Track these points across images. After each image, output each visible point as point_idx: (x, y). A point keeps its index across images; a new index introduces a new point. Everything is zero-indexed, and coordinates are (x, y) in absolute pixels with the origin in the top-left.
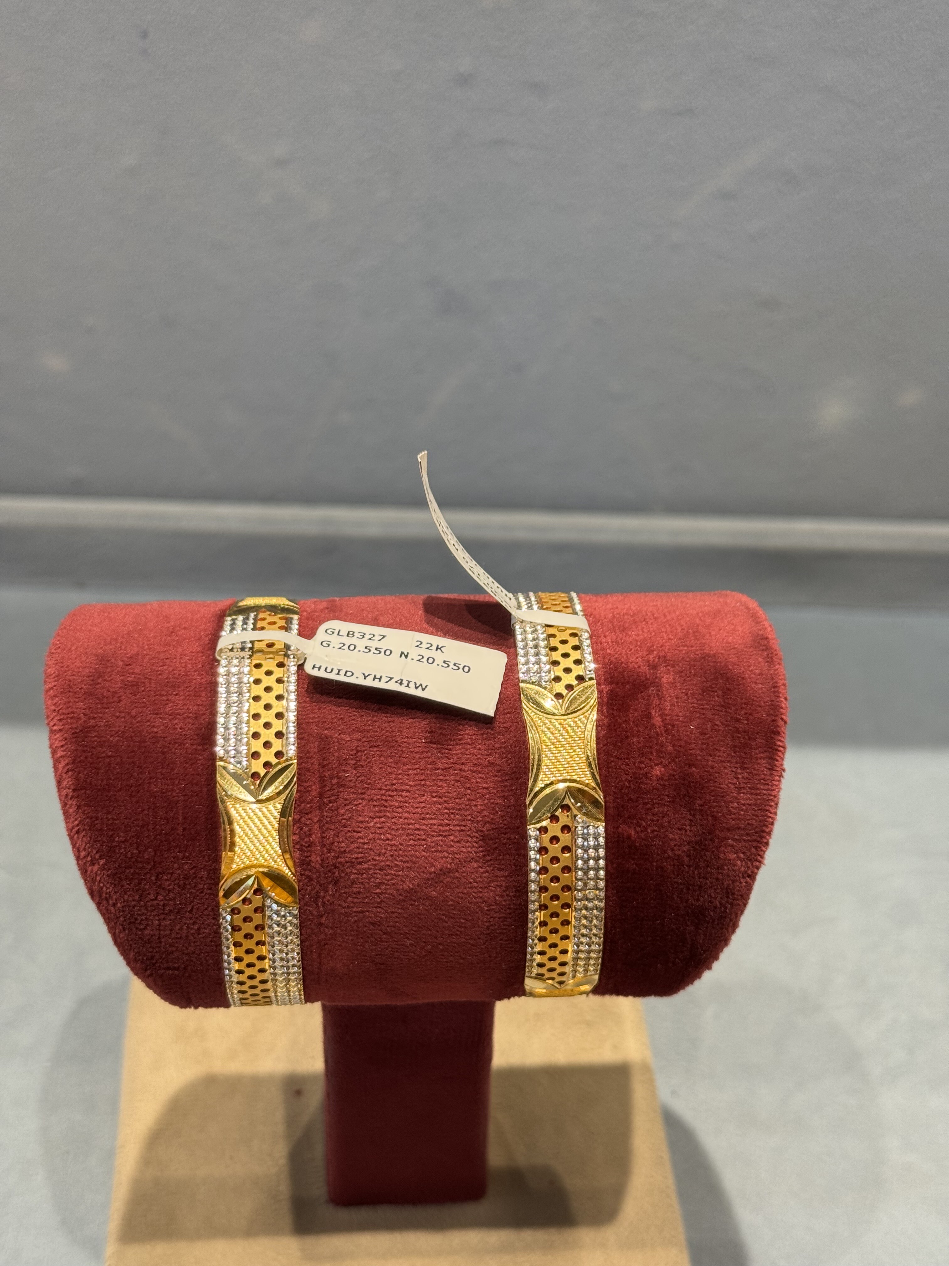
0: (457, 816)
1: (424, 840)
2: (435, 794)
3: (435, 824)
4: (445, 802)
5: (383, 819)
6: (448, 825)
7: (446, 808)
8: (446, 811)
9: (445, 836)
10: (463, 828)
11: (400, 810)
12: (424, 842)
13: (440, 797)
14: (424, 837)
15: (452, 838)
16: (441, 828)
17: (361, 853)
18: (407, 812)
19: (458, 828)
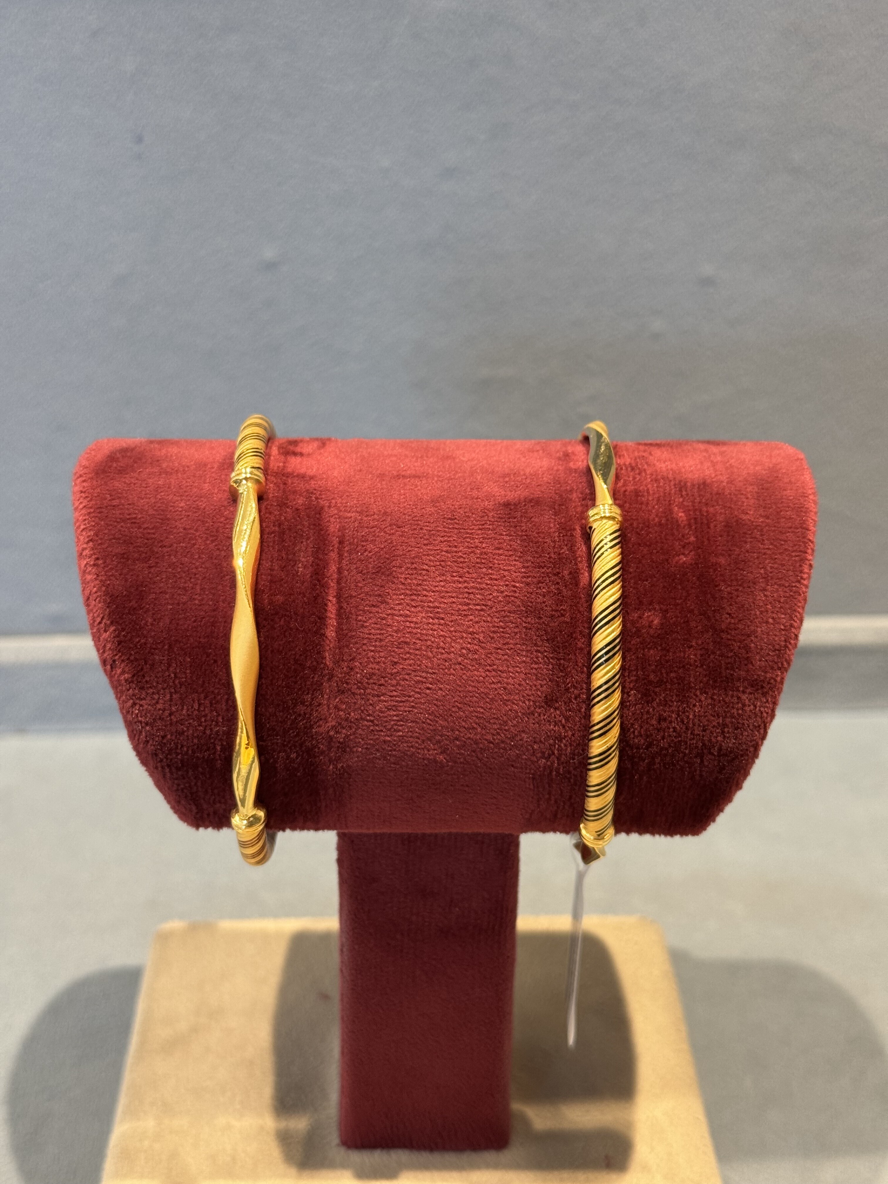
0: (478, 596)
1: (443, 619)
2: (455, 574)
3: (454, 602)
4: (465, 581)
5: (402, 597)
6: (468, 604)
7: (465, 588)
8: (466, 590)
9: (465, 615)
10: (484, 607)
11: (419, 588)
12: (442, 621)
13: (460, 577)
14: (442, 616)
15: (471, 617)
16: (460, 607)
17: (378, 629)
18: (426, 590)
19: (478, 607)
